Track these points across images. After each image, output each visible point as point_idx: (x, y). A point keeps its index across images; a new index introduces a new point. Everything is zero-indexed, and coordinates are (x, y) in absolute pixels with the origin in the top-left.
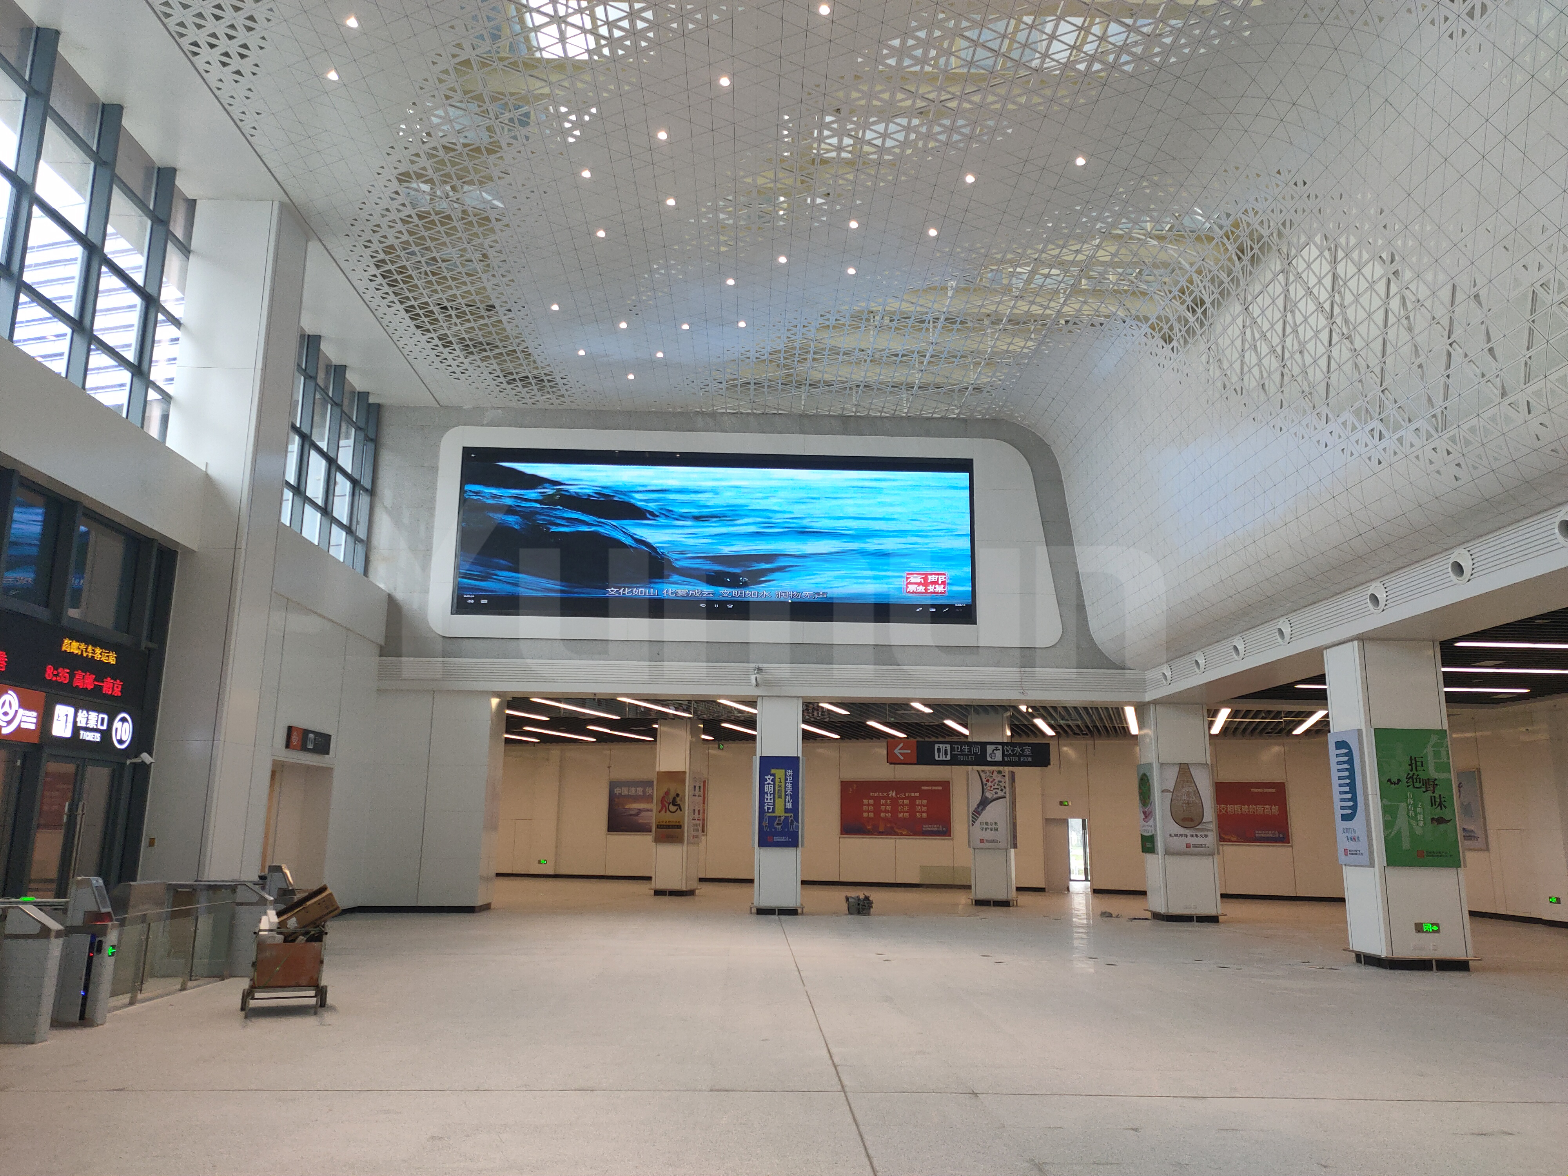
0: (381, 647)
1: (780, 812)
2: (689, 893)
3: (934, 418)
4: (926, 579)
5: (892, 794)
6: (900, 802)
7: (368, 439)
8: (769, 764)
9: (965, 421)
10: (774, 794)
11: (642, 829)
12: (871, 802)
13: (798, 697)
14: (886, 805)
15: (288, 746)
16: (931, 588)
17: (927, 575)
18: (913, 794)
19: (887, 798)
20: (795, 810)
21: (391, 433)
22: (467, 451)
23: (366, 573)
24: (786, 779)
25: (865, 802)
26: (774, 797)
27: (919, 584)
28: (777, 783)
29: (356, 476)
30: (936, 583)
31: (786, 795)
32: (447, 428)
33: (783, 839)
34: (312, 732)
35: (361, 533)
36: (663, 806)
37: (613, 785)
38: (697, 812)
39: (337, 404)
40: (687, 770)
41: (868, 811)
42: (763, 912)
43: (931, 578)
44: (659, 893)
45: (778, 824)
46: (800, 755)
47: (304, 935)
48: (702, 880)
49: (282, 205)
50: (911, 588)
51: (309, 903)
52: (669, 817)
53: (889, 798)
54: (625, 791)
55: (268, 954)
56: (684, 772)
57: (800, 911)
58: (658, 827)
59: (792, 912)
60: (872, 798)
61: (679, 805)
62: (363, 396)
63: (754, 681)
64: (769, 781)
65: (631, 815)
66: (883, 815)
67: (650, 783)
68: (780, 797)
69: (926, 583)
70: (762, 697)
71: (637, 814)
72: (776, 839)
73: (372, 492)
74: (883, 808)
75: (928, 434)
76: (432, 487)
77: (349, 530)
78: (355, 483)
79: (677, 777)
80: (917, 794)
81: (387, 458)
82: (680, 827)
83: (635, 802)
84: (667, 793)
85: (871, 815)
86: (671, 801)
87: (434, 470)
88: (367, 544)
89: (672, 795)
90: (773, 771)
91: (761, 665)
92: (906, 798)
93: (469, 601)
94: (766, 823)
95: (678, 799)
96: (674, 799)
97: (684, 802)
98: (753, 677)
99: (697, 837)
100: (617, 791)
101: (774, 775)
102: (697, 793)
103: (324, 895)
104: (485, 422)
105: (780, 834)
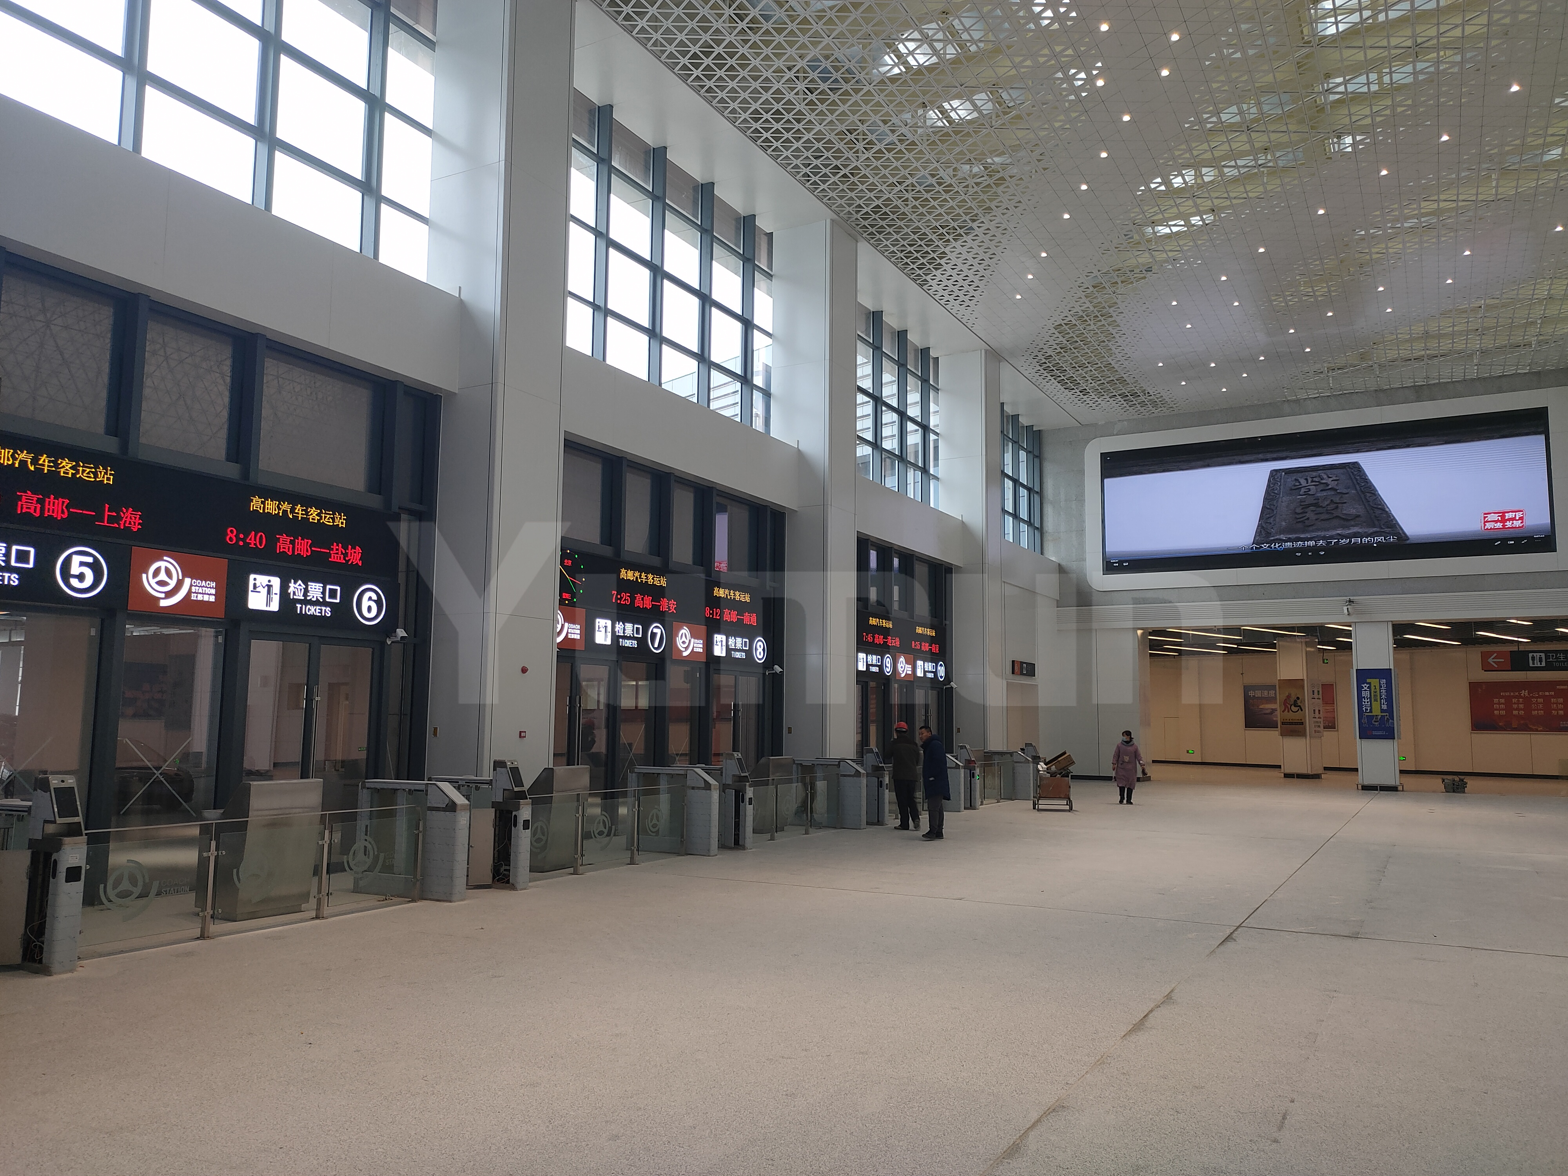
0: (1057, 601)
1: (1376, 711)
2: (1317, 776)
3: (1505, 375)
4: (1503, 516)
5: (1525, 693)
6: (1534, 700)
7: (1035, 456)
8: (1364, 675)
9: (1539, 373)
10: (1370, 698)
11: (1272, 725)
12: (1502, 701)
13: (1387, 621)
14: (1518, 703)
15: (1013, 673)
16: (1509, 524)
17: (1504, 513)
18: (1547, 694)
19: (1520, 697)
20: (1390, 709)
21: (1049, 452)
22: (1103, 455)
23: (1042, 553)
24: (1381, 687)
25: (1496, 700)
26: (1371, 701)
27: (1496, 522)
28: (1373, 690)
29: (1030, 486)
30: (1513, 519)
31: (1381, 699)
32: (1087, 441)
33: (1380, 733)
34: (1025, 663)
35: (1037, 525)
36: (1286, 707)
37: (1247, 689)
38: (1317, 711)
39: (1015, 442)
40: (1305, 678)
41: (1499, 710)
42: (1366, 788)
43: (1507, 516)
44: (1287, 776)
45: (1375, 722)
46: (1392, 667)
47: (1059, 774)
48: (1326, 769)
49: (986, 351)
50: (1488, 526)
51: (1059, 759)
52: (1290, 716)
53: (1522, 697)
54: (1258, 694)
55: (1045, 782)
56: (1303, 680)
57: (1400, 788)
58: (1283, 723)
59: (1393, 789)
60: (1503, 697)
61: (1300, 706)
62: (1029, 428)
63: (1346, 611)
64: (1366, 688)
65: (1265, 714)
66: (1515, 712)
67: (1273, 687)
68: (1376, 700)
69: (1503, 520)
70: (1355, 622)
71: (1271, 713)
72: (1374, 733)
73: (1041, 494)
74: (1515, 706)
75: (1500, 391)
76: (1081, 485)
77: (1029, 523)
78: (1030, 490)
79: (1297, 683)
80: (1553, 693)
81: (1049, 469)
82: (1302, 723)
83: (1267, 703)
84: (1289, 697)
85: (1503, 713)
86: (1293, 703)
87: (1082, 472)
88: (1041, 530)
89: (1293, 698)
90: (1368, 681)
91: (1352, 598)
92: (1539, 697)
93: (1115, 565)
94: (1365, 720)
95: (1299, 701)
96: (1295, 701)
97: (1304, 704)
98: (1345, 608)
99: (1319, 732)
100: (1251, 693)
101: (1370, 683)
102: (1316, 696)
103: (1066, 755)
104: (1115, 433)
105: (1377, 729)
